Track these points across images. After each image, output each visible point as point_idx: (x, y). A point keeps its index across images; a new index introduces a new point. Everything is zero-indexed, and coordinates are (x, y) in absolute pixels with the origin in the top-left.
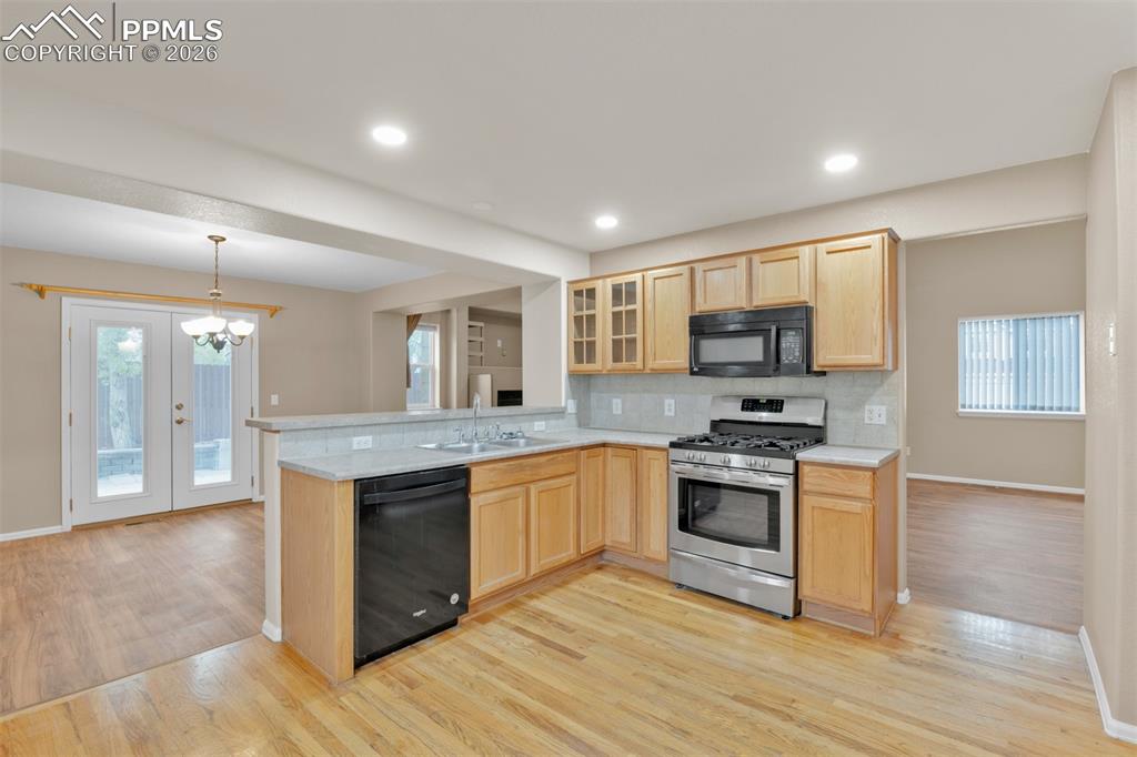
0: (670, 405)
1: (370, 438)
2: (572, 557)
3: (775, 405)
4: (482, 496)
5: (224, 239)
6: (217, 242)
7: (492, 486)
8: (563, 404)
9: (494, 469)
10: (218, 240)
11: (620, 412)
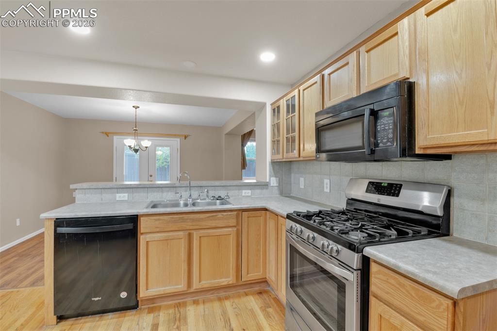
0: (327, 184)
1: (126, 195)
2: (231, 283)
3: (393, 189)
4: (148, 236)
5: (138, 107)
6: (136, 108)
7: (158, 230)
8: (268, 181)
9: (159, 220)
10: (137, 107)
11: (303, 187)
